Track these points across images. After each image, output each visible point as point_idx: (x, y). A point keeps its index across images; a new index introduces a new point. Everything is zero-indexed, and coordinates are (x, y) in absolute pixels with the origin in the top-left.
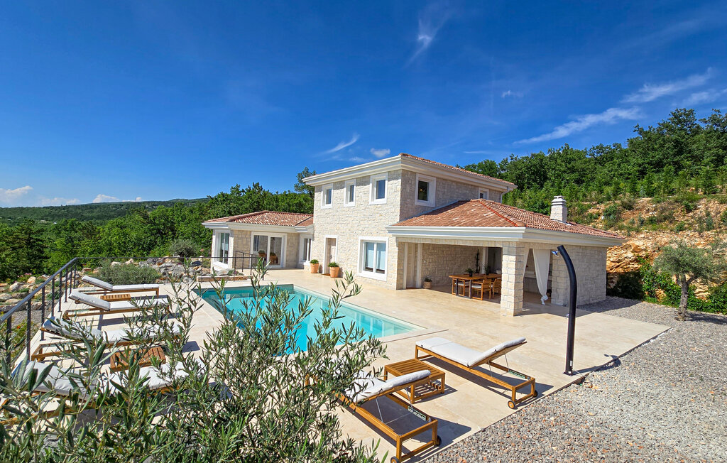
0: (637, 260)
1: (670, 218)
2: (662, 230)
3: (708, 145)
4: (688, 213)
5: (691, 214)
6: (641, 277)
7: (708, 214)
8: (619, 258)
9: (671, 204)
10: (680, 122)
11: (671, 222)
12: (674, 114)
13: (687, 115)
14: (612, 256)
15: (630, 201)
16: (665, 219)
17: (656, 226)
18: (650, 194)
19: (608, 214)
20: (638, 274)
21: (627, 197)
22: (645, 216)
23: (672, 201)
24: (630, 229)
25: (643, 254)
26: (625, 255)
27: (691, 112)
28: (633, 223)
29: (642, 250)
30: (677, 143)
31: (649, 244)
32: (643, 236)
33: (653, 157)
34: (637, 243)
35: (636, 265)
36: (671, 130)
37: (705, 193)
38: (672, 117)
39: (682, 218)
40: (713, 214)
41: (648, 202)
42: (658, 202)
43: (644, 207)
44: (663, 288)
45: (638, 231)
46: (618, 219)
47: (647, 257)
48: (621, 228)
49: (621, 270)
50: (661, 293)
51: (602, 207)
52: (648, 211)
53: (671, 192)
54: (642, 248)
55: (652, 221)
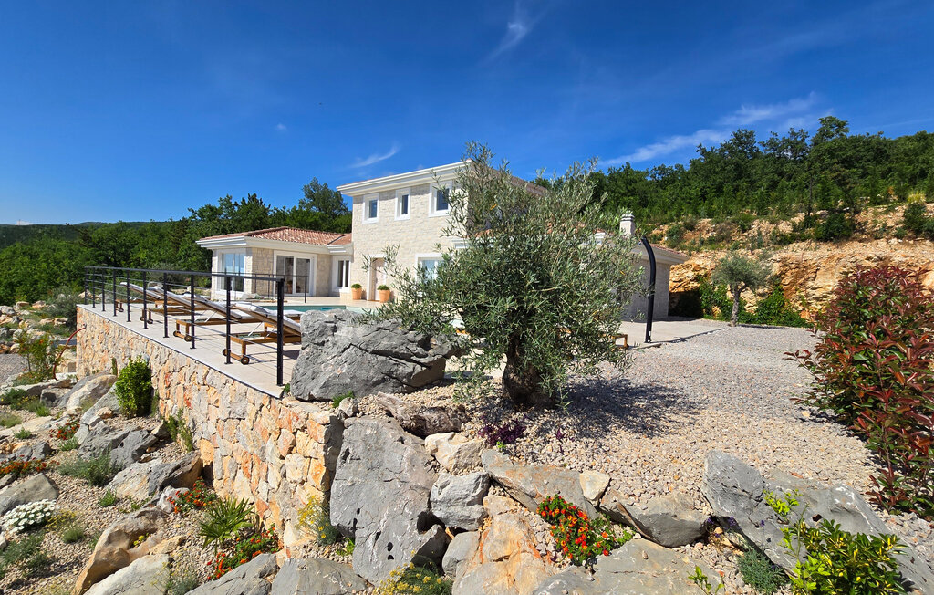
0: (696, 279)
1: (727, 238)
2: (719, 249)
3: (766, 170)
4: (743, 232)
5: (746, 234)
6: (700, 295)
7: (760, 233)
8: (680, 277)
9: (728, 224)
10: (741, 143)
11: (728, 242)
12: (736, 135)
13: (748, 137)
14: (674, 276)
15: (692, 222)
16: (723, 239)
17: (714, 246)
18: (710, 215)
19: (671, 234)
20: (696, 292)
21: (689, 217)
22: (706, 236)
23: (729, 221)
24: (691, 249)
25: (702, 273)
26: (687, 275)
27: (752, 133)
28: (694, 243)
29: (701, 269)
30: (738, 166)
31: (708, 263)
32: (702, 255)
33: (714, 181)
34: (697, 262)
35: (696, 284)
36: (732, 152)
37: (758, 214)
38: (733, 137)
39: (738, 238)
40: (763, 233)
41: (709, 223)
42: (718, 223)
43: (704, 227)
44: (719, 305)
45: (699, 251)
46: (680, 239)
47: (706, 275)
48: (683, 249)
49: (682, 290)
50: (717, 310)
51: (666, 228)
52: (708, 232)
53: (729, 214)
54: (702, 266)
55: (711, 241)
